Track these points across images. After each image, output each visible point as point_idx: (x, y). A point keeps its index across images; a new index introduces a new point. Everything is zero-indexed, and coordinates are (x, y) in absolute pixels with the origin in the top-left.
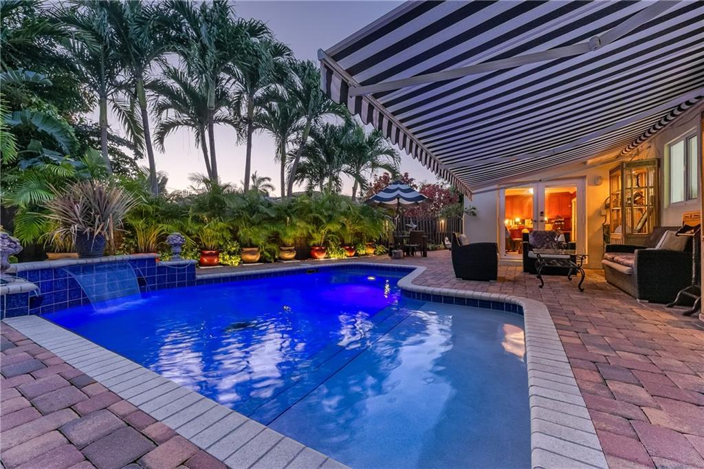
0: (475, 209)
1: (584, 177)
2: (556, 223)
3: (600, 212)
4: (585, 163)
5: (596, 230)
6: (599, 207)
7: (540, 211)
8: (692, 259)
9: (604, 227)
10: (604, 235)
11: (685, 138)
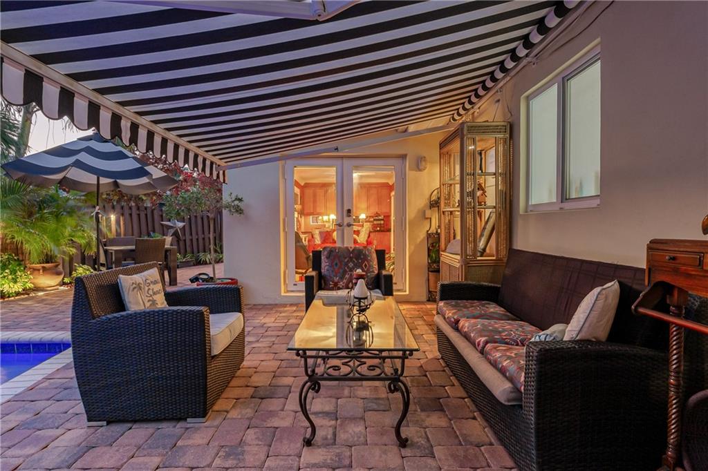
0: (240, 200)
1: (404, 157)
2: (375, 222)
3: (424, 212)
4: (406, 131)
5: (419, 240)
6: (422, 205)
7: (346, 208)
8: (668, 384)
9: (429, 235)
10: (428, 248)
11: (560, 78)
